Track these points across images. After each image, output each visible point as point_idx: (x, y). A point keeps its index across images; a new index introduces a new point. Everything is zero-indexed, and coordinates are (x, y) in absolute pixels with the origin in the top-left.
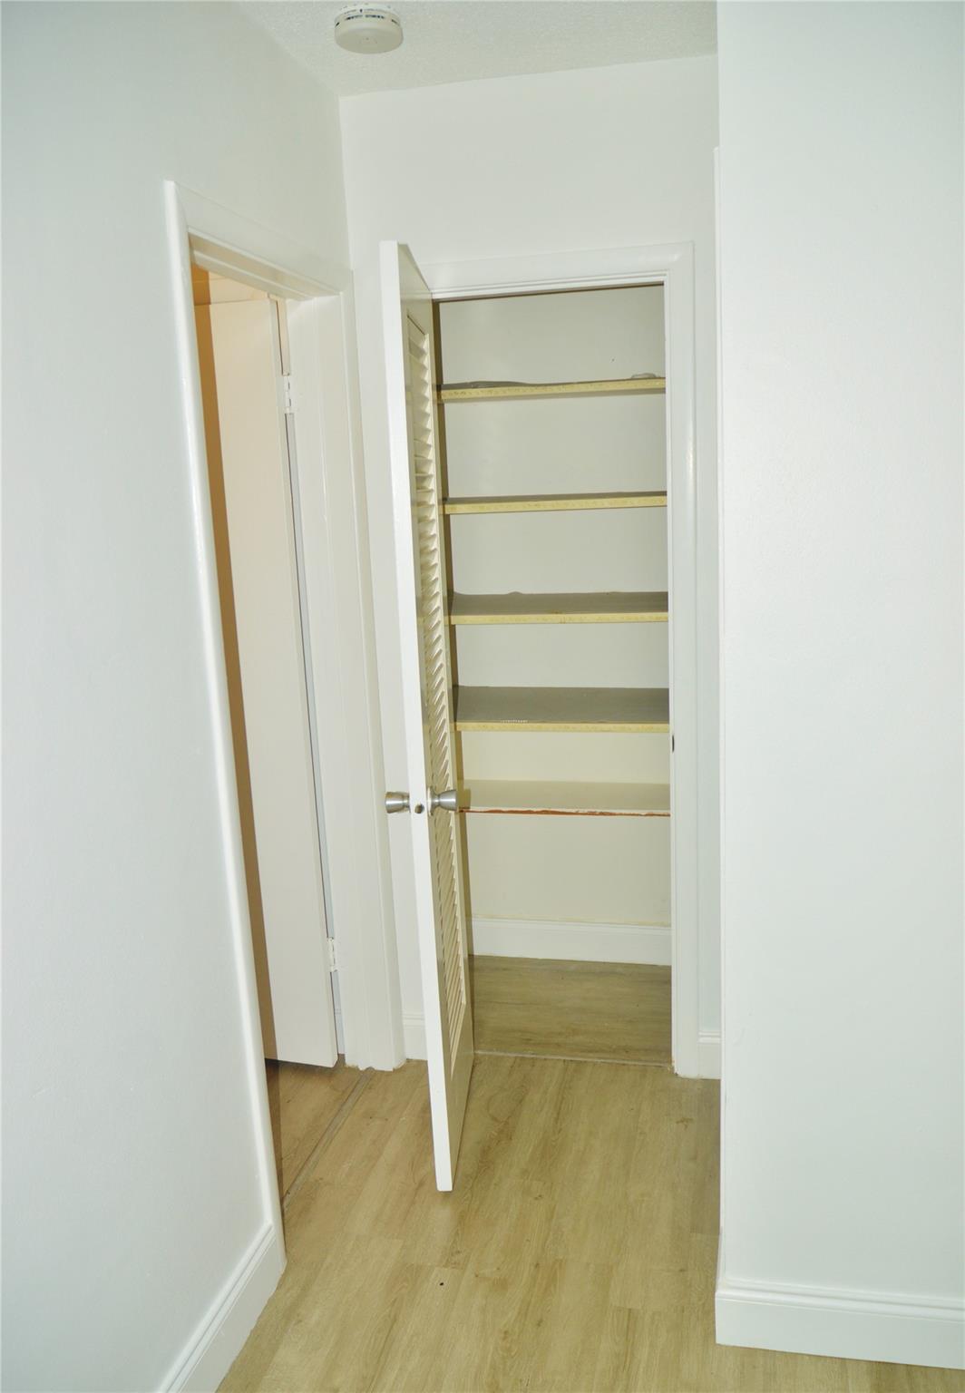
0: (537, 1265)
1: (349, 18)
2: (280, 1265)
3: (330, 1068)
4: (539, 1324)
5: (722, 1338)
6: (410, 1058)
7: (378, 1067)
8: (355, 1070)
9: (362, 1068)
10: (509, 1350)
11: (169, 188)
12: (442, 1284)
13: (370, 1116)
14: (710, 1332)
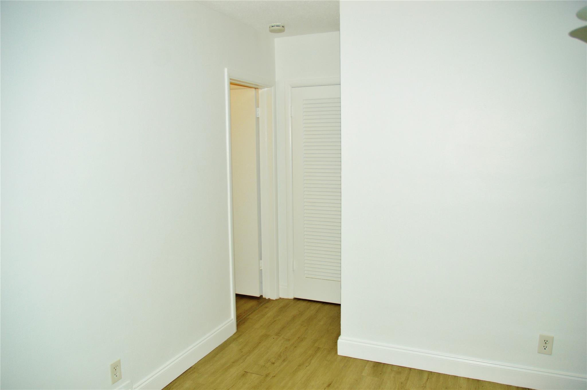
0: (299, 338)
1: (273, 26)
2: (234, 330)
3: (258, 297)
4: (295, 347)
5: (339, 354)
6: (281, 297)
7: (271, 298)
8: (265, 299)
9: (267, 298)
10: (286, 350)
11: (226, 70)
12: (274, 338)
13: (266, 308)
14: (337, 352)
